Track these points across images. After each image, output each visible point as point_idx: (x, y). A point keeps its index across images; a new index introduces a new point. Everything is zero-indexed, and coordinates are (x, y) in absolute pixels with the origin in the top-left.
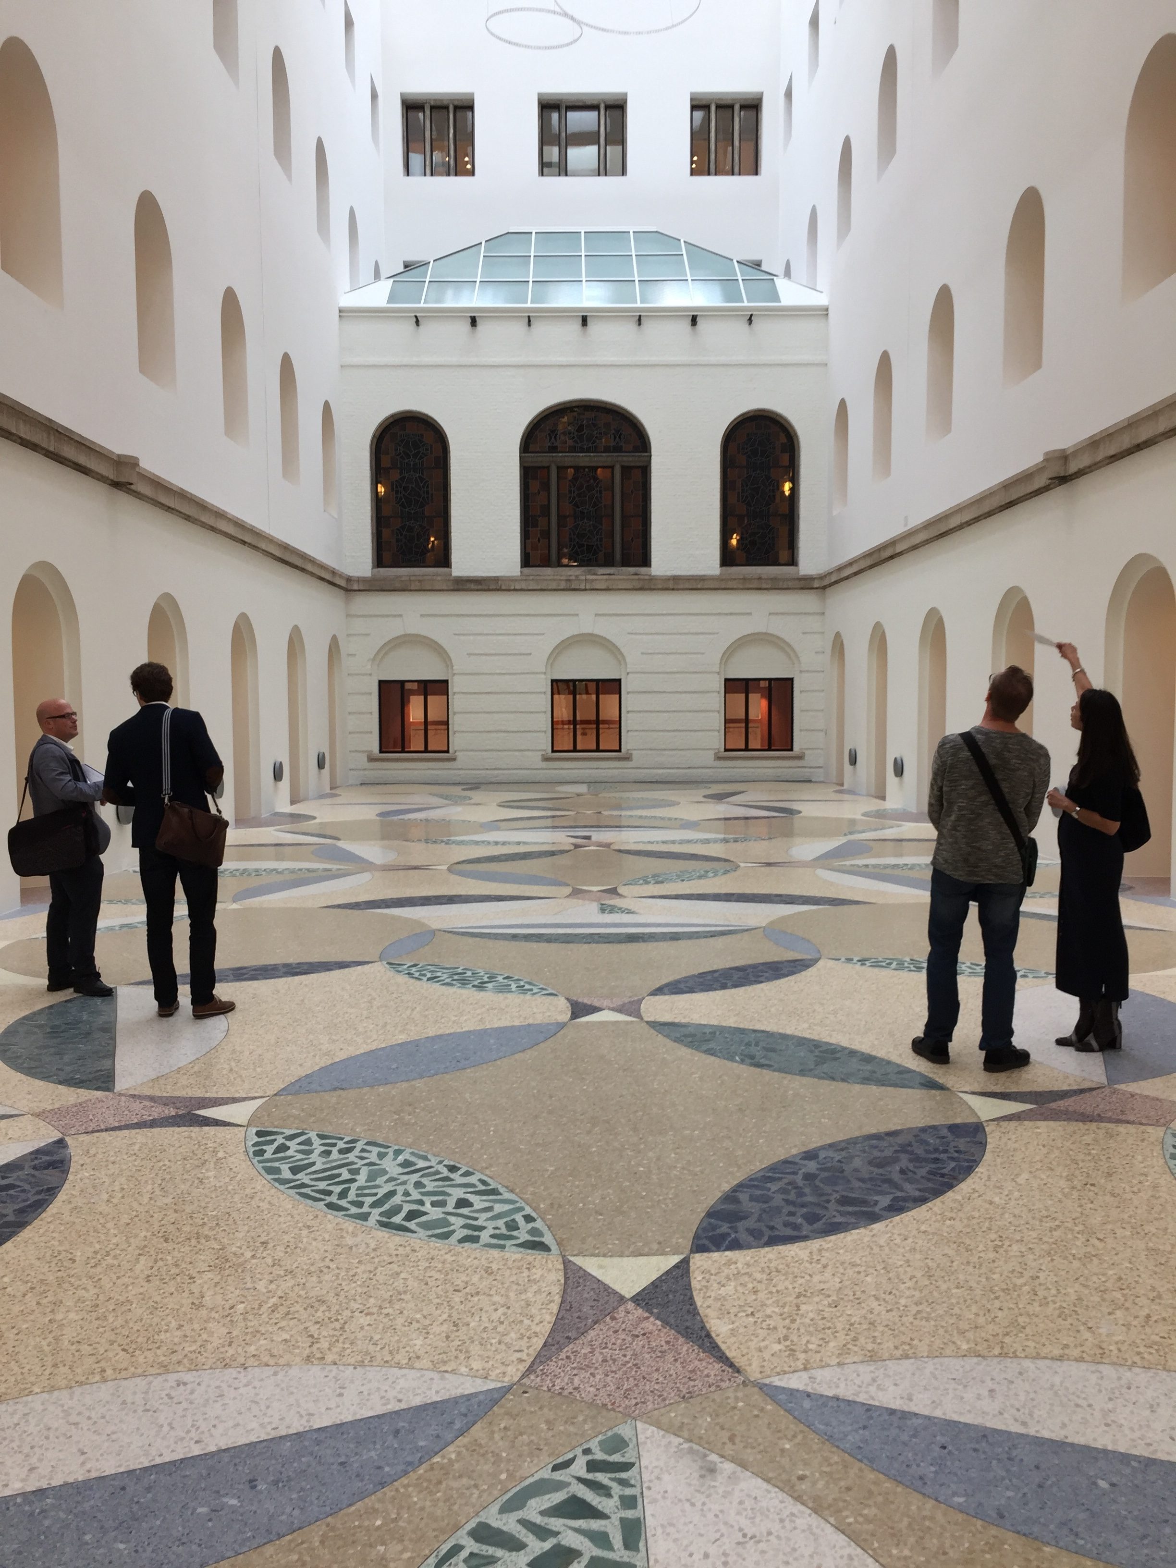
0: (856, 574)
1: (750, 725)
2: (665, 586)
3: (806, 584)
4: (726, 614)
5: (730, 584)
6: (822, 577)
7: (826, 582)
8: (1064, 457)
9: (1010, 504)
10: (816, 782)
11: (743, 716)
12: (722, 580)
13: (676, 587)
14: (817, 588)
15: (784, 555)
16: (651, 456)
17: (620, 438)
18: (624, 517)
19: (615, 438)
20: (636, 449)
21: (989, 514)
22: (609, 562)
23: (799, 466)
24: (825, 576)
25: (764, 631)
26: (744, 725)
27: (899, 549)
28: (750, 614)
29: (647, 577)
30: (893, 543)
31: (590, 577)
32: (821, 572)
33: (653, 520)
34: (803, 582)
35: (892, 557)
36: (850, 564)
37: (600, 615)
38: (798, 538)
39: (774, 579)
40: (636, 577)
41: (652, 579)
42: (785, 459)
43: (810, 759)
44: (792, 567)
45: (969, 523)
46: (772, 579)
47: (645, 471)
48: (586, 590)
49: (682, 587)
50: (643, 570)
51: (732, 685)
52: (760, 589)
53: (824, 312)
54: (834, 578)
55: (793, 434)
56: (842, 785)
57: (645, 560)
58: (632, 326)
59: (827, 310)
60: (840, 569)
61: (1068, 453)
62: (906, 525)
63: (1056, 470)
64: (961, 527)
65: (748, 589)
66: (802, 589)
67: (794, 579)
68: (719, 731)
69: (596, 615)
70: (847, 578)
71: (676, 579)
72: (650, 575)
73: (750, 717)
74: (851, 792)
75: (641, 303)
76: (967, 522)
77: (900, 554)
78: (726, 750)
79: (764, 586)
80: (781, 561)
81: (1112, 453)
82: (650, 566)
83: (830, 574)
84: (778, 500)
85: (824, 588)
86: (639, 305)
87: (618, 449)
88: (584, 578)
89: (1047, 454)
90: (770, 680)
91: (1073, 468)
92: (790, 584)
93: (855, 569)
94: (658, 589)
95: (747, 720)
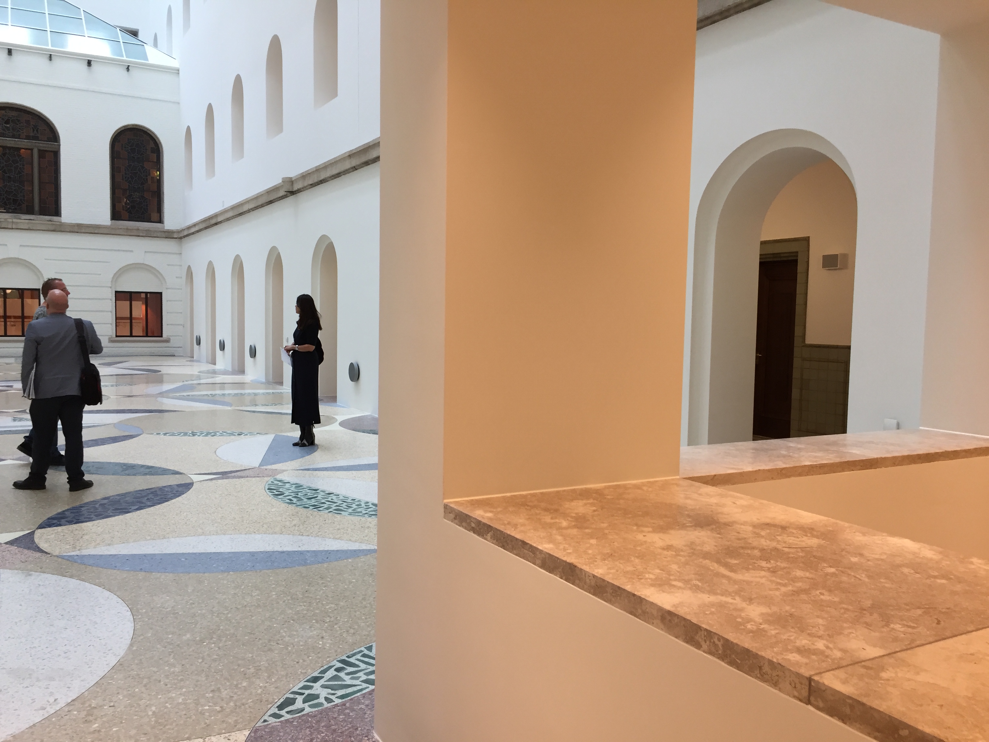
0: (198, 231)
1: (133, 321)
2: (72, 230)
3: (169, 235)
4: (115, 250)
5: (118, 232)
6: (179, 232)
7: (182, 235)
8: (291, 181)
9: (271, 202)
10: (177, 356)
11: (129, 316)
12: (113, 229)
13: (79, 231)
14: (176, 238)
15: (155, 216)
16: (59, 145)
17: (37, 131)
18: (40, 182)
19: (33, 131)
20: (49, 140)
21: (262, 206)
22: (30, 211)
23: (163, 162)
24: (181, 231)
25: (142, 262)
26: (129, 321)
27: (219, 219)
28: (132, 251)
29: (58, 223)
30: (216, 216)
31: (14, 220)
32: (178, 228)
33: (62, 187)
34: (167, 234)
35: (216, 224)
36: (195, 225)
37: (24, 246)
38: (163, 207)
39: (148, 231)
40: (50, 223)
41: (62, 224)
42: (154, 157)
43: (173, 343)
44: (159, 224)
45: (253, 209)
46: (146, 230)
47: (56, 154)
48: (12, 229)
49: (83, 231)
50: (55, 218)
51: (120, 296)
52: (139, 236)
53: (177, 71)
54: (186, 233)
55: (158, 142)
56: (193, 357)
57: (57, 212)
58: (46, 61)
59: (178, 70)
60: (189, 228)
61: (293, 179)
62: (223, 206)
63: (288, 188)
64: (249, 211)
65: (130, 235)
66: (166, 238)
67: (161, 232)
68: (111, 324)
69: (21, 246)
70: (193, 233)
71: (80, 226)
72: (61, 222)
73: (134, 315)
74: (198, 361)
75: (52, 46)
76: (251, 209)
77: (221, 222)
78: (117, 336)
79: (141, 234)
80: (152, 220)
81: (311, 183)
82: (61, 216)
83: (183, 230)
84: (149, 182)
85: (181, 238)
86: (50, 47)
87: (36, 138)
88: (10, 220)
89: (283, 178)
90: (146, 293)
91: (296, 188)
92: (159, 235)
93: (197, 228)
94: (67, 232)
95: (131, 318)
